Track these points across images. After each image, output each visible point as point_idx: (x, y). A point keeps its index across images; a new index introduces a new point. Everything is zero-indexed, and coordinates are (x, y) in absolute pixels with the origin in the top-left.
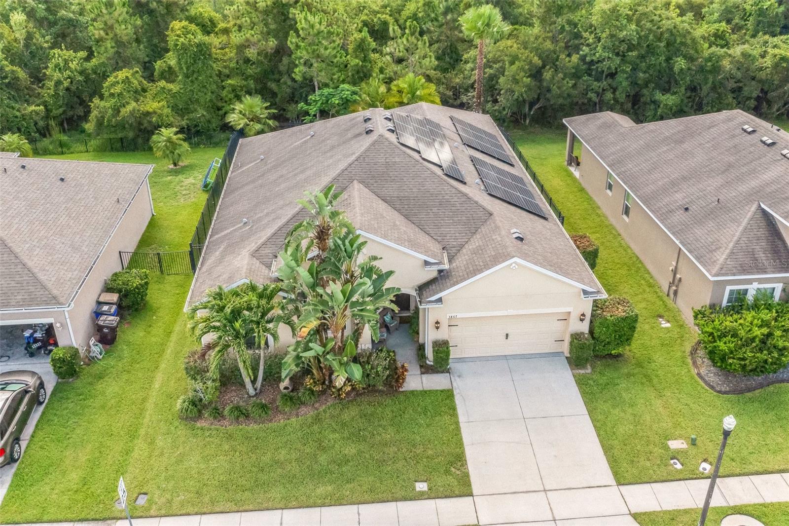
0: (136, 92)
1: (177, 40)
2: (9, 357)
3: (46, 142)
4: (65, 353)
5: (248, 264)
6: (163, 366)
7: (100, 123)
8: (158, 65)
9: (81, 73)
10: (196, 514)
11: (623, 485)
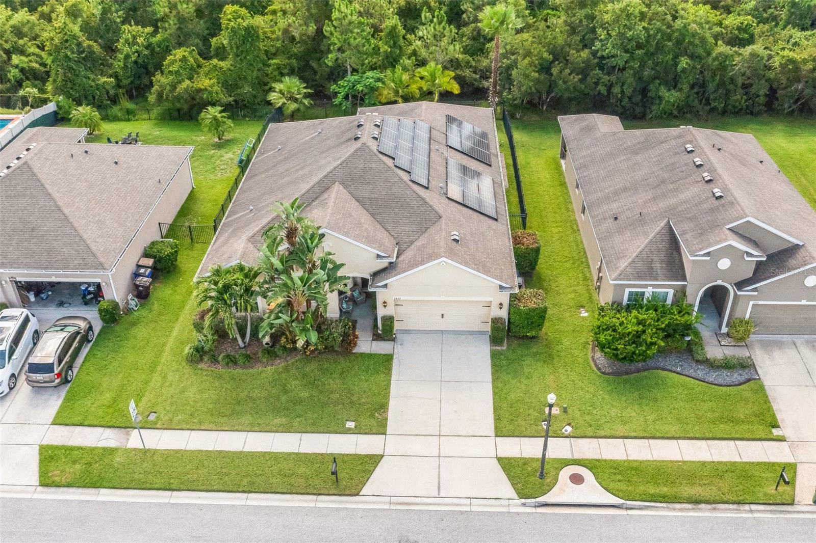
0: (192, 69)
1: (228, 24)
2: (70, 304)
3: (115, 110)
4: (108, 305)
5: (244, 248)
6: (181, 319)
7: (160, 95)
8: (214, 41)
9: (147, 48)
10: (188, 429)
11: (499, 436)
